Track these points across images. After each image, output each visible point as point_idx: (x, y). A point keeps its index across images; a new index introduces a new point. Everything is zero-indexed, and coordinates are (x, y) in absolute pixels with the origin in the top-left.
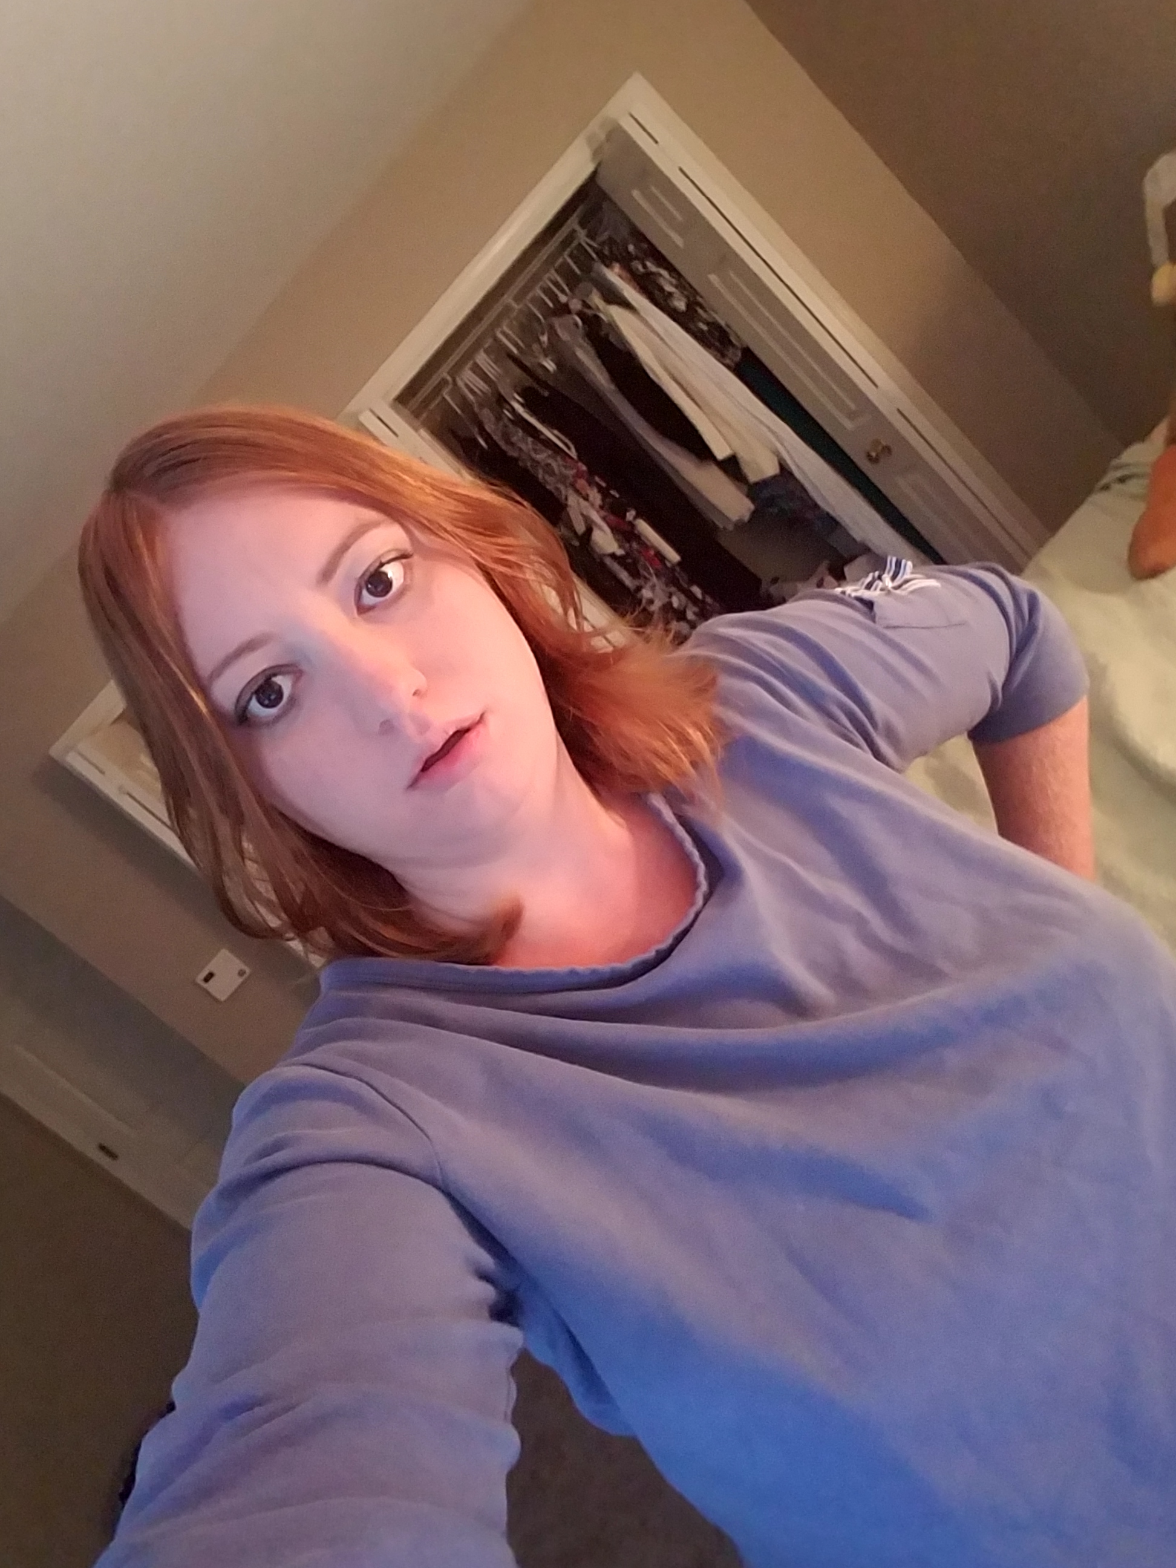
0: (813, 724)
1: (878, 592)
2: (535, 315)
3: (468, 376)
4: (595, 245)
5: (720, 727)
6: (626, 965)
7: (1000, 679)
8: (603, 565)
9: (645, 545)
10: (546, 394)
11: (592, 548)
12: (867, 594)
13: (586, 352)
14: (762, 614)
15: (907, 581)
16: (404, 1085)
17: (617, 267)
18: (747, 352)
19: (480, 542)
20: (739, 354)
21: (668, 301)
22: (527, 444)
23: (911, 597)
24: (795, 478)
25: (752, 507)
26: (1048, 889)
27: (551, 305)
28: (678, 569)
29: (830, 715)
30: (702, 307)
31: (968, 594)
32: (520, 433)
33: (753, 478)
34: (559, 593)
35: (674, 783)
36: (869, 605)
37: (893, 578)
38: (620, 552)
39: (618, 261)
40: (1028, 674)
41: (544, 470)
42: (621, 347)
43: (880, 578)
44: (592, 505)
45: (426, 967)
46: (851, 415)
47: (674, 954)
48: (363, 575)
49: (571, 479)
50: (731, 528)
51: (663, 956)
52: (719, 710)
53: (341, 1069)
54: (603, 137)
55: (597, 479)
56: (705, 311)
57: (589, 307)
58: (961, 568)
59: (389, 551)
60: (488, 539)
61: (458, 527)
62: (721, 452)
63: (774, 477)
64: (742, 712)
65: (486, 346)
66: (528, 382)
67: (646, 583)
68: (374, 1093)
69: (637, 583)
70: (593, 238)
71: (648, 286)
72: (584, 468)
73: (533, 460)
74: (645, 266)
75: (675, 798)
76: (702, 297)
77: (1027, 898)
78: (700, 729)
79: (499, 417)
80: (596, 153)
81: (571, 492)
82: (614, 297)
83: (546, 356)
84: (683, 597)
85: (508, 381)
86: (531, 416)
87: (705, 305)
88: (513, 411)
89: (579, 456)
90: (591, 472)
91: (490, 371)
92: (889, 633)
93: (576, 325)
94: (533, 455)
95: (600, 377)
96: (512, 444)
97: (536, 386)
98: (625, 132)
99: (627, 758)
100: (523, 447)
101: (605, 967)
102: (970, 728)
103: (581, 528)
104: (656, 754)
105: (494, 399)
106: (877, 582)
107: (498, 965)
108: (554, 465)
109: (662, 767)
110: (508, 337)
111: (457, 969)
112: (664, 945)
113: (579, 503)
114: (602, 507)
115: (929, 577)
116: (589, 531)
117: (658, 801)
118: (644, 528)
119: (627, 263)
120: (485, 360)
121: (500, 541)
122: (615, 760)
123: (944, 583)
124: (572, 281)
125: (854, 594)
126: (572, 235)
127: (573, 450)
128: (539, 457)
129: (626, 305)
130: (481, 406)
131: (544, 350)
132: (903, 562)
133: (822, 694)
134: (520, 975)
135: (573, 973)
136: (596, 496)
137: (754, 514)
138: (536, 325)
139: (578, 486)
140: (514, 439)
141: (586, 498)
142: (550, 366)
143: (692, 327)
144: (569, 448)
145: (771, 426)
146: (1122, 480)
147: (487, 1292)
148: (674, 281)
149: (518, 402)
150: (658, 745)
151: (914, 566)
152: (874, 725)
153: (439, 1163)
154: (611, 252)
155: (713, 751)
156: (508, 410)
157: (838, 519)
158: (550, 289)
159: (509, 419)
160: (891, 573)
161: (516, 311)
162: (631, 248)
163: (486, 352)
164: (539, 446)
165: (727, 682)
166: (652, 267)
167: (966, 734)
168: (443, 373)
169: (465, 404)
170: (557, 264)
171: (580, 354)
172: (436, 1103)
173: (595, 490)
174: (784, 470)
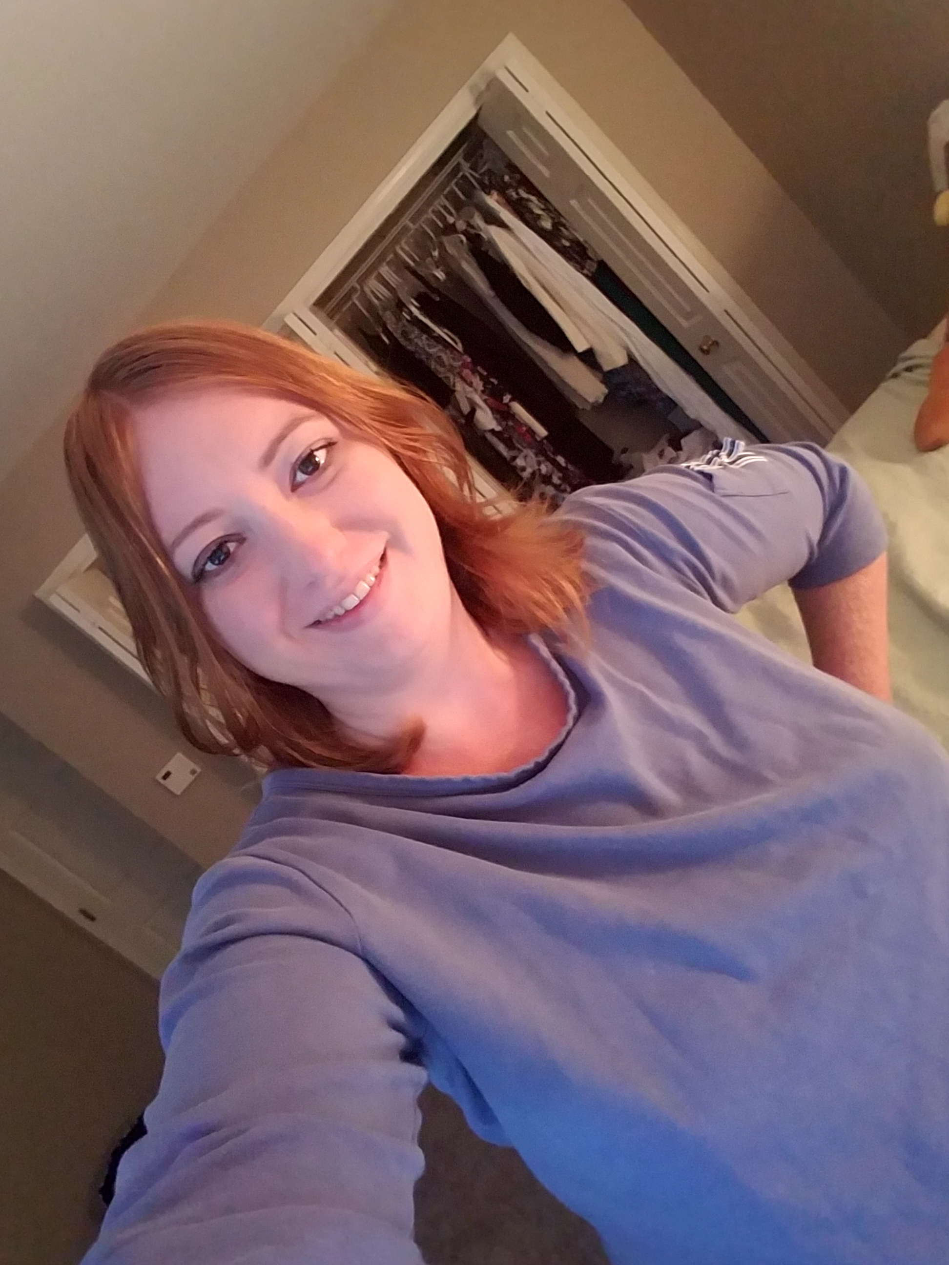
0: (664, 576)
1: (716, 467)
2: (429, 234)
3: (373, 284)
4: (477, 175)
5: (588, 578)
6: (512, 774)
7: (816, 537)
8: (485, 438)
9: (519, 423)
10: (438, 299)
11: (475, 425)
12: (707, 469)
13: (468, 263)
14: (621, 485)
15: (740, 457)
16: (331, 872)
17: (495, 195)
18: (602, 265)
19: (392, 432)
20: (595, 266)
21: (538, 222)
22: (423, 341)
23: (743, 470)
24: (641, 368)
25: (606, 391)
26: (856, 711)
27: (441, 225)
28: (545, 441)
29: (679, 570)
30: (564, 226)
31: (789, 466)
32: (417, 332)
33: (607, 367)
34: (455, 471)
35: (550, 626)
36: (709, 477)
37: (729, 455)
38: (498, 428)
39: (495, 189)
40: (838, 533)
41: (436, 361)
42: (499, 260)
43: (717, 455)
44: (476, 390)
45: (348, 776)
46: (688, 316)
47: (550, 765)
48: (297, 460)
49: (458, 370)
50: (588, 408)
51: (541, 767)
52: (585, 565)
53: (281, 859)
54: (483, 87)
55: (479, 368)
56: (566, 229)
57: (473, 227)
58: (783, 446)
59: (319, 440)
60: (398, 429)
61: (374, 420)
62: (581, 346)
63: (623, 367)
64: (604, 567)
65: (388, 259)
66: (423, 289)
67: (520, 454)
68: (306, 879)
69: (513, 453)
70: (476, 171)
71: (520, 210)
72: (469, 360)
73: (428, 354)
74: (518, 194)
75: (551, 637)
76: (565, 219)
77: (838, 719)
78: (572, 582)
79: (399, 318)
80: (477, 100)
81: (458, 379)
82: (493, 219)
83: (437, 267)
84: (550, 466)
85: (406, 288)
86: (425, 317)
87: (567, 225)
88: (410, 313)
89: (465, 350)
90: (475, 363)
91: (391, 280)
92: (725, 500)
93: (462, 241)
94: (427, 349)
95: (480, 283)
96: (410, 340)
97: (428, 291)
98: (501, 83)
99: (511, 605)
100: (420, 343)
101: (493, 775)
102: (789, 578)
103: (466, 409)
104: (536, 603)
105: (394, 304)
106: (716, 458)
107: (405, 774)
108: (445, 358)
109: (540, 614)
110: (405, 251)
111: (373, 777)
112: (541, 759)
113: (464, 388)
114: (483, 392)
115: (759, 454)
116: (473, 411)
117: (536, 640)
118: (518, 408)
119: (502, 191)
120: (387, 272)
121: (408, 430)
122: (502, 608)
123: (772, 460)
124: (459, 206)
125: (697, 468)
126: (457, 168)
127: (460, 345)
128: (431, 351)
129: (502, 225)
130: (385, 309)
131: (436, 263)
132: (737, 442)
133: (672, 551)
134: (423, 782)
135: (467, 781)
136: (478, 384)
137: (607, 397)
138: (429, 243)
139: (464, 374)
140: (412, 336)
141: (470, 385)
142: (440, 275)
143: (557, 243)
144: (456, 343)
145: (622, 324)
146: (909, 369)
147: (398, 1039)
148: (543, 207)
149: (416, 307)
150: (537, 596)
151: (747, 445)
152: (713, 577)
153: (359, 937)
154: (490, 182)
155: (582, 599)
156: (406, 312)
157: (677, 402)
158: (440, 212)
159: (407, 320)
160: (727, 452)
161: (412, 231)
162: (507, 178)
163: (388, 263)
164: (432, 342)
165: (592, 541)
166: (524, 195)
167: (786, 583)
168: (353, 282)
169: (370, 307)
170: (445, 192)
171: (465, 265)
172: (357, 887)
173: (478, 378)
174: (632, 361)
